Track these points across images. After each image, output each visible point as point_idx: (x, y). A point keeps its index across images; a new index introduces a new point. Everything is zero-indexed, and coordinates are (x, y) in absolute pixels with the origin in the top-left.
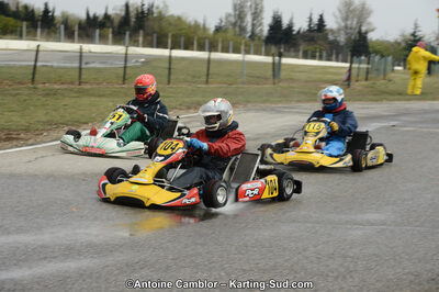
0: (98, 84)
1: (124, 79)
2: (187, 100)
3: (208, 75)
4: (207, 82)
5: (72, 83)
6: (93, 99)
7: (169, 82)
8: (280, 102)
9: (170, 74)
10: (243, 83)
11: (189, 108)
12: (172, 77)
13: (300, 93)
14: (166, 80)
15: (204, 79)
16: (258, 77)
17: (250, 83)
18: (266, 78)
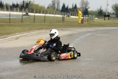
0: (15, 23)
1: (22, 21)
2: (39, 27)
3: (45, 20)
4: (45, 22)
5: (7, 23)
6: (13, 27)
7: (34, 22)
8: (64, 28)
9: (34, 20)
10: (54, 23)
11: (39, 29)
12: (35, 21)
13: (69, 25)
14: (33, 22)
15: (44, 21)
16: (59, 21)
17: (56, 23)
18: (61, 21)
